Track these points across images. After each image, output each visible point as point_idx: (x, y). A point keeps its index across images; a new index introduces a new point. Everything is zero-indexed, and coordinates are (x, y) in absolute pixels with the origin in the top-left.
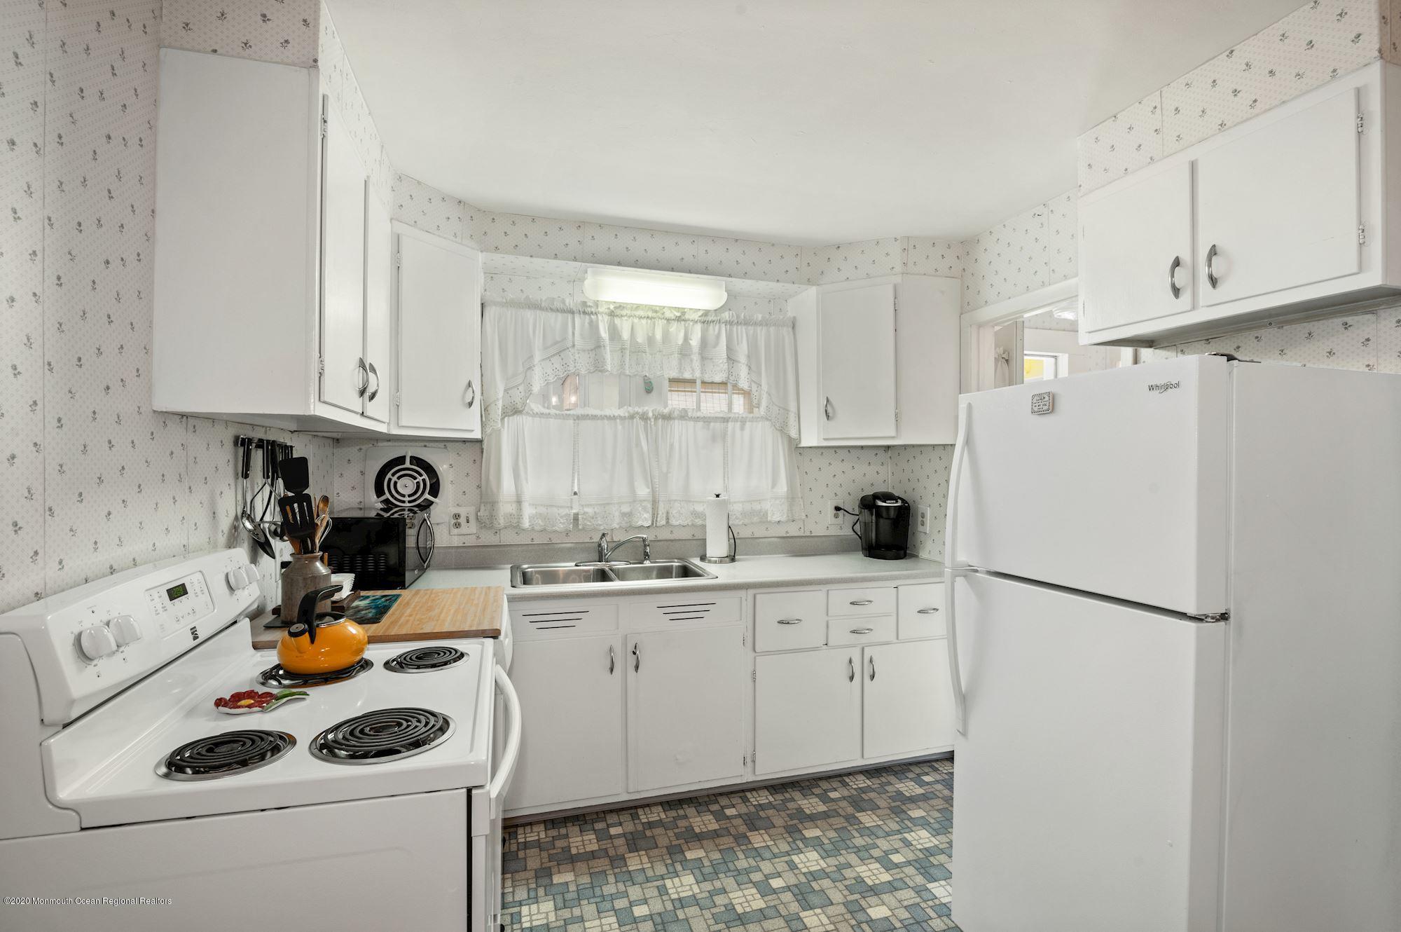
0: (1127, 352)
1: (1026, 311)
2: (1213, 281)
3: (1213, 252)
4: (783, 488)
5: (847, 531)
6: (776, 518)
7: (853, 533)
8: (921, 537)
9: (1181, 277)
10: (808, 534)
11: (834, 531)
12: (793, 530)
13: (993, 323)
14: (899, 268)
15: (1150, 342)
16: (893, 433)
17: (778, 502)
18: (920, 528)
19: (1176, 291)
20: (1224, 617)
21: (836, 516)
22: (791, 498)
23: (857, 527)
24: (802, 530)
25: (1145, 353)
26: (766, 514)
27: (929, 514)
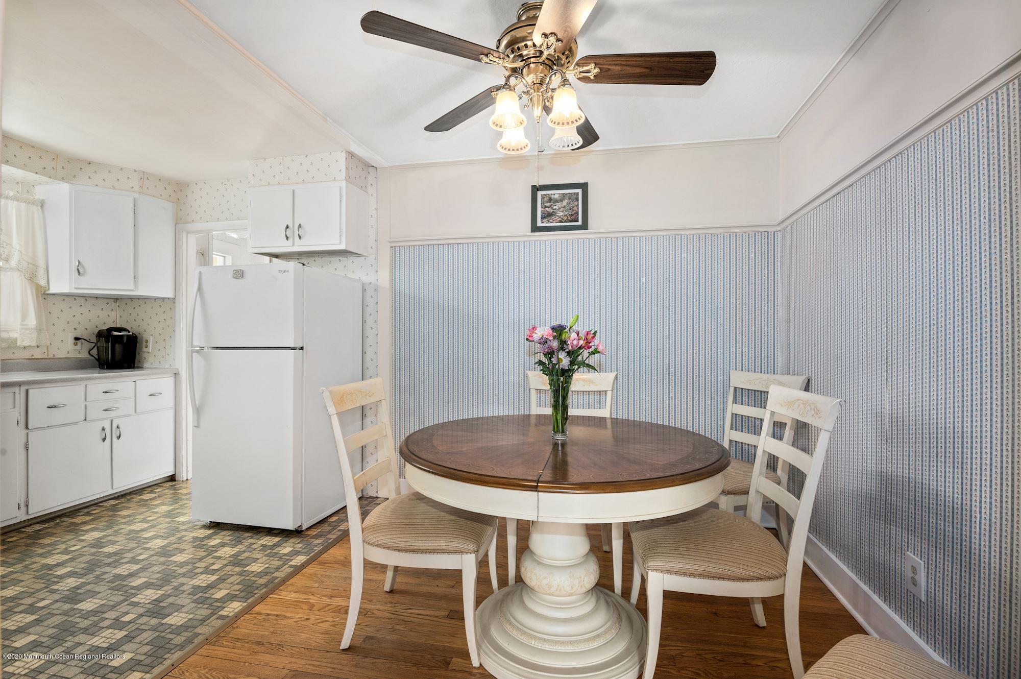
0: (268, 258)
1: (214, 231)
2: (300, 237)
3: (300, 226)
4: (32, 321)
5: (85, 354)
6: (26, 344)
7: (89, 356)
8: (146, 355)
9: (289, 233)
10: (51, 357)
11: (73, 355)
12: (38, 354)
13: (197, 232)
14: (137, 188)
15: (277, 256)
16: (132, 287)
17: (28, 332)
18: (145, 349)
19: (287, 238)
20: (302, 348)
21: (76, 344)
22: (39, 330)
23: (94, 352)
24: (46, 353)
25: (274, 260)
26: (16, 340)
27: (151, 340)
